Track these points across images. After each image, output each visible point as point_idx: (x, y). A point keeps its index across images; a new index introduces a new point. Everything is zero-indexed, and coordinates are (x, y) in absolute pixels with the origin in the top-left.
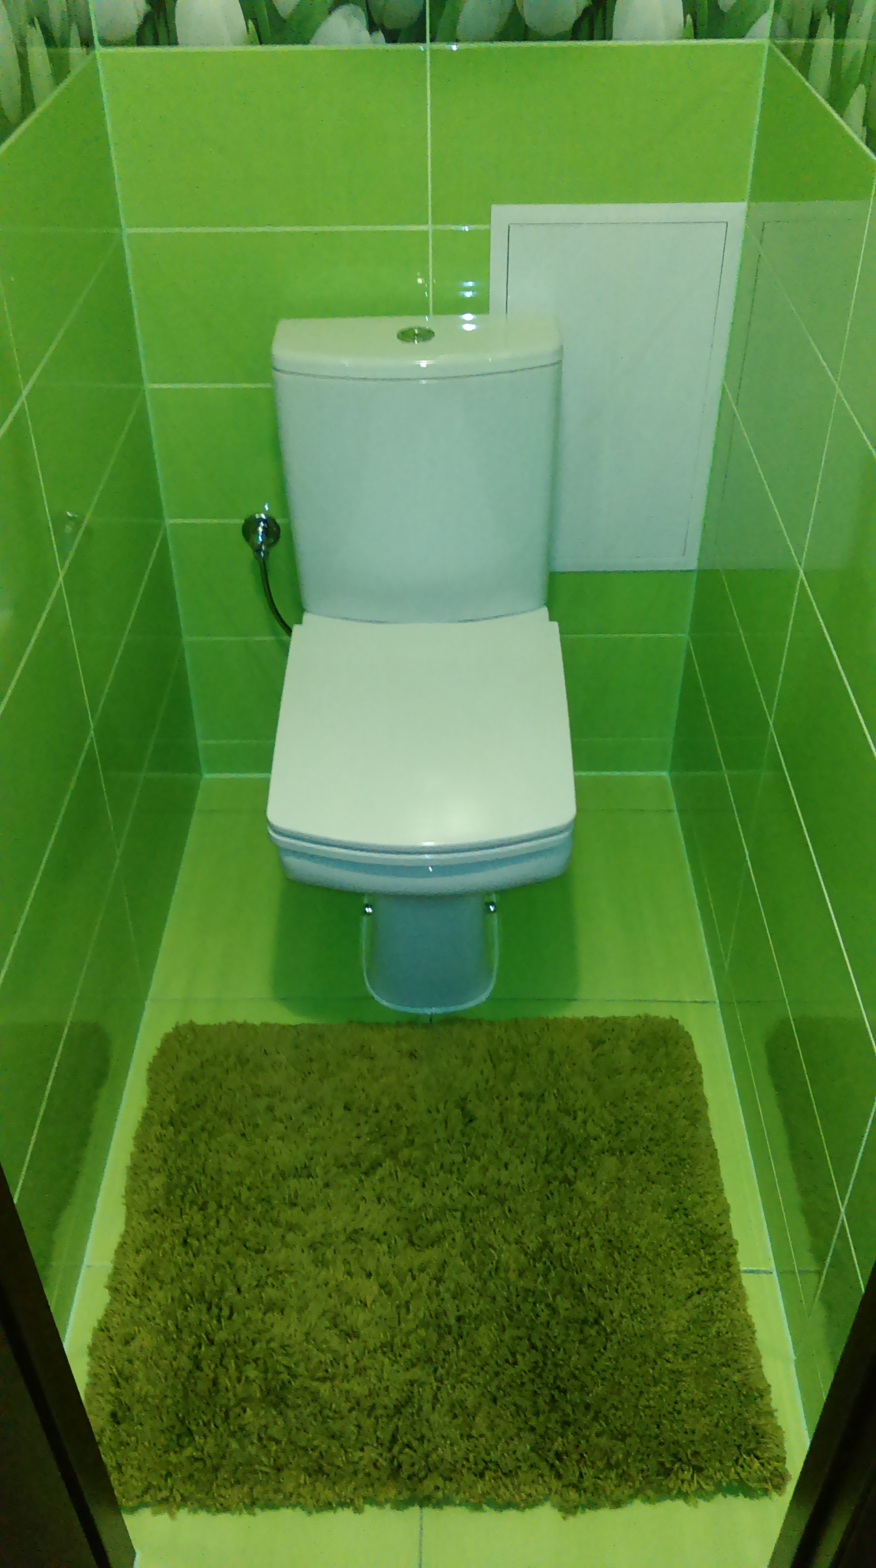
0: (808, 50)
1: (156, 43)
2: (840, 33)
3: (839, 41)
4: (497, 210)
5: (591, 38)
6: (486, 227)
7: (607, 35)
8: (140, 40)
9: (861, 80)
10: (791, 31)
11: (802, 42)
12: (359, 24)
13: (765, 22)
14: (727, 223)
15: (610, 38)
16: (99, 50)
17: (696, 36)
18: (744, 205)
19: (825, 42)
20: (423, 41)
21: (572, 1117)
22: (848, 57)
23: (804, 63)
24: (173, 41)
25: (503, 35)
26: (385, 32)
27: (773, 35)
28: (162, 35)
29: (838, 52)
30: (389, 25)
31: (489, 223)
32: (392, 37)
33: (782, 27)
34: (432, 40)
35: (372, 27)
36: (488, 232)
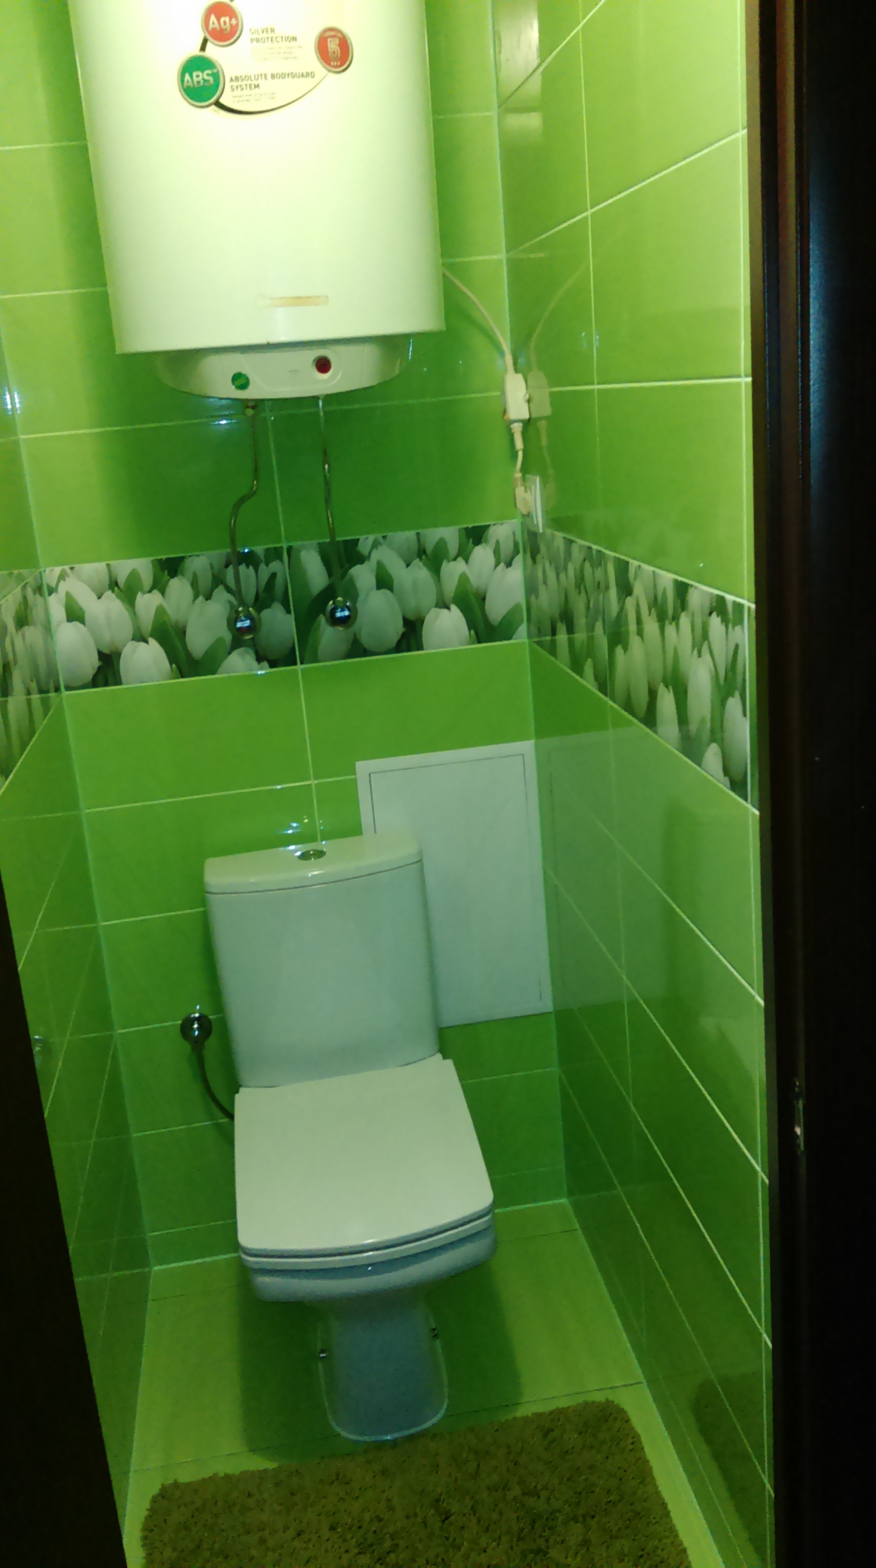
0: (553, 643)
1: (106, 684)
2: (570, 630)
3: (571, 636)
4: (359, 765)
5: (409, 650)
6: (353, 777)
7: (420, 647)
8: (95, 682)
9: (588, 656)
10: (540, 633)
11: (549, 638)
12: (250, 658)
13: (523, 629)
14: (523, 755)
15: (422, 649)
16: (65, 693)
17: (479, 642)
18: (533, 741)
19: (562, 637)
20: (295, 664)
21: (536, 1497)
22: (578, 644)
23: (552, 649)
24: (118, 682)
25: (350, 655)
26: (268, 661)
27: (530, 636)
28: (111, 680)
29: (571, 642)
30: (270, 658)
31: (355, 774)
32: (273, 664)
33: (534, 630)
34: (302, 663)
35: (259, 659)
36: (356, 779)
